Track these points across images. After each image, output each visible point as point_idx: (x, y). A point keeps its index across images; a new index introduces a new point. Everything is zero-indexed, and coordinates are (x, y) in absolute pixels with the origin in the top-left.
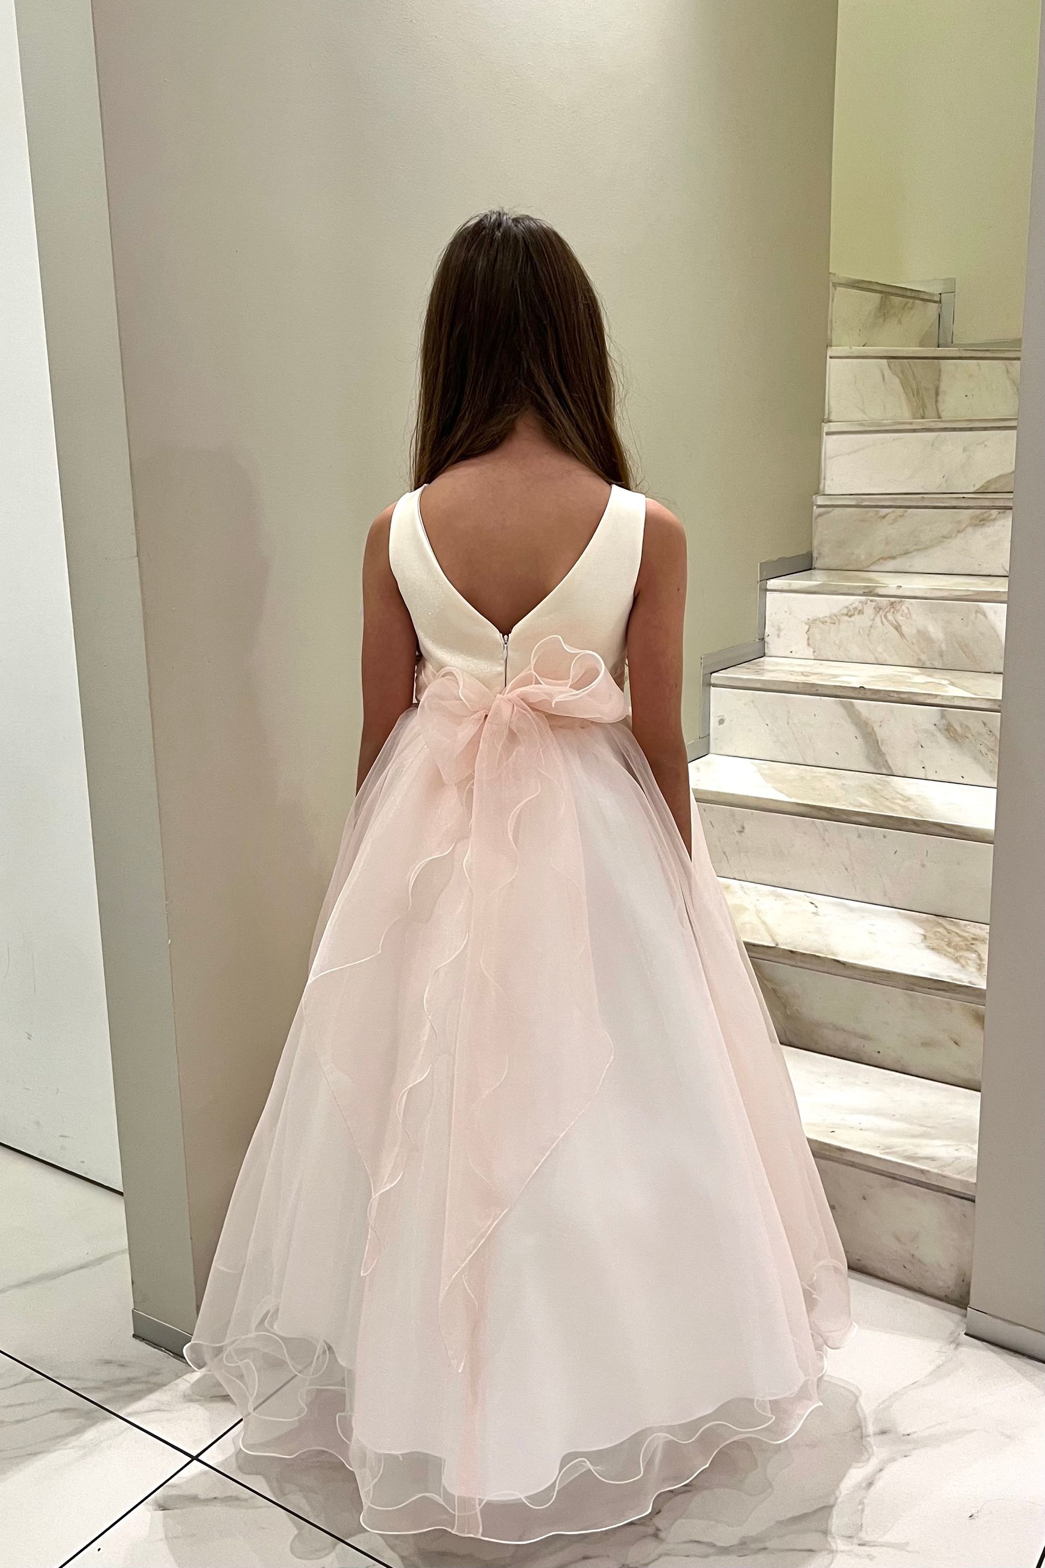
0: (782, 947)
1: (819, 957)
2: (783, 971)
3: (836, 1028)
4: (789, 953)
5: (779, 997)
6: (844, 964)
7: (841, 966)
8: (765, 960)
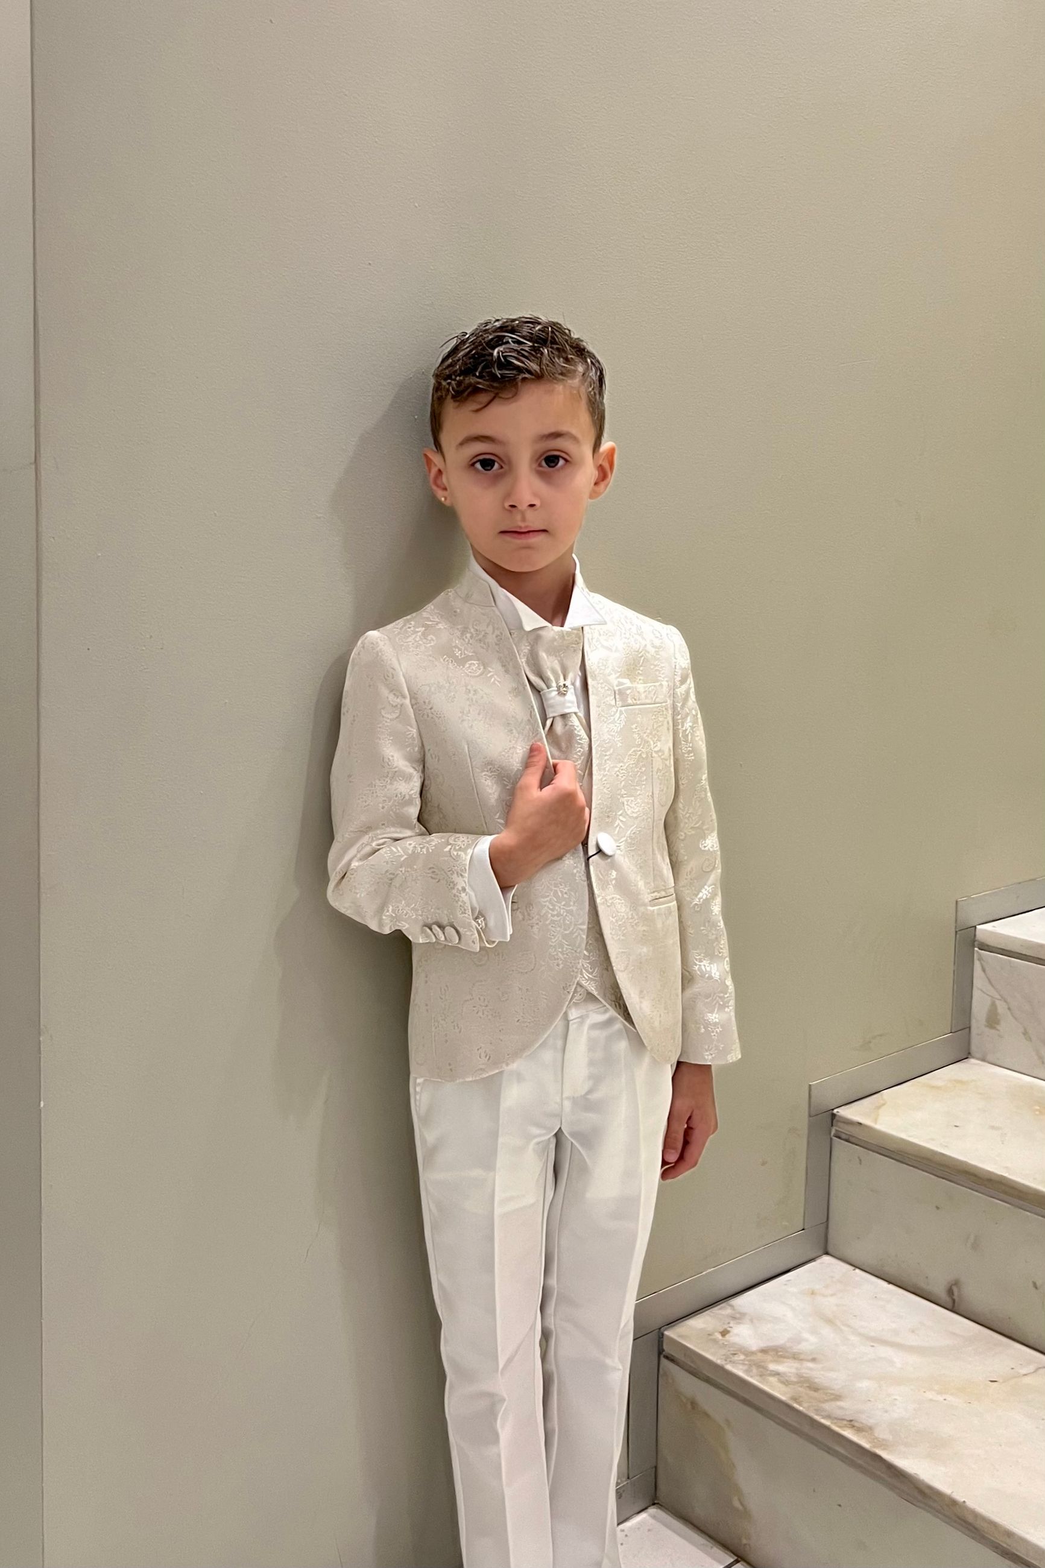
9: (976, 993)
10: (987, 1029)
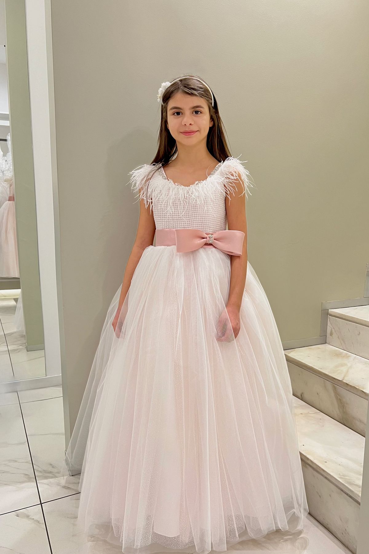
0: (344, 381)
1: (356, 388)
2: (343, 392)
3: (361, 421)
4: (346, 384)
5: (341, 403)
6: (365, 393)
7: (363, 393)
8: (338, 386)
9: (328, 327)
10: (330, 336)
